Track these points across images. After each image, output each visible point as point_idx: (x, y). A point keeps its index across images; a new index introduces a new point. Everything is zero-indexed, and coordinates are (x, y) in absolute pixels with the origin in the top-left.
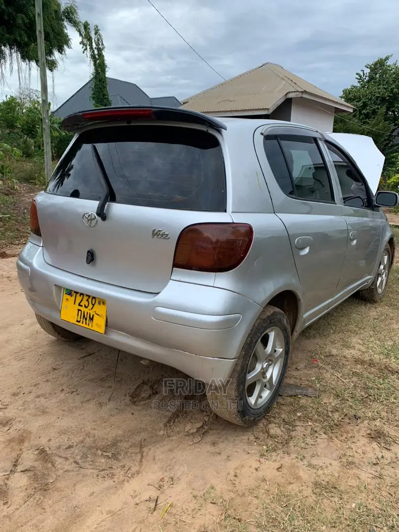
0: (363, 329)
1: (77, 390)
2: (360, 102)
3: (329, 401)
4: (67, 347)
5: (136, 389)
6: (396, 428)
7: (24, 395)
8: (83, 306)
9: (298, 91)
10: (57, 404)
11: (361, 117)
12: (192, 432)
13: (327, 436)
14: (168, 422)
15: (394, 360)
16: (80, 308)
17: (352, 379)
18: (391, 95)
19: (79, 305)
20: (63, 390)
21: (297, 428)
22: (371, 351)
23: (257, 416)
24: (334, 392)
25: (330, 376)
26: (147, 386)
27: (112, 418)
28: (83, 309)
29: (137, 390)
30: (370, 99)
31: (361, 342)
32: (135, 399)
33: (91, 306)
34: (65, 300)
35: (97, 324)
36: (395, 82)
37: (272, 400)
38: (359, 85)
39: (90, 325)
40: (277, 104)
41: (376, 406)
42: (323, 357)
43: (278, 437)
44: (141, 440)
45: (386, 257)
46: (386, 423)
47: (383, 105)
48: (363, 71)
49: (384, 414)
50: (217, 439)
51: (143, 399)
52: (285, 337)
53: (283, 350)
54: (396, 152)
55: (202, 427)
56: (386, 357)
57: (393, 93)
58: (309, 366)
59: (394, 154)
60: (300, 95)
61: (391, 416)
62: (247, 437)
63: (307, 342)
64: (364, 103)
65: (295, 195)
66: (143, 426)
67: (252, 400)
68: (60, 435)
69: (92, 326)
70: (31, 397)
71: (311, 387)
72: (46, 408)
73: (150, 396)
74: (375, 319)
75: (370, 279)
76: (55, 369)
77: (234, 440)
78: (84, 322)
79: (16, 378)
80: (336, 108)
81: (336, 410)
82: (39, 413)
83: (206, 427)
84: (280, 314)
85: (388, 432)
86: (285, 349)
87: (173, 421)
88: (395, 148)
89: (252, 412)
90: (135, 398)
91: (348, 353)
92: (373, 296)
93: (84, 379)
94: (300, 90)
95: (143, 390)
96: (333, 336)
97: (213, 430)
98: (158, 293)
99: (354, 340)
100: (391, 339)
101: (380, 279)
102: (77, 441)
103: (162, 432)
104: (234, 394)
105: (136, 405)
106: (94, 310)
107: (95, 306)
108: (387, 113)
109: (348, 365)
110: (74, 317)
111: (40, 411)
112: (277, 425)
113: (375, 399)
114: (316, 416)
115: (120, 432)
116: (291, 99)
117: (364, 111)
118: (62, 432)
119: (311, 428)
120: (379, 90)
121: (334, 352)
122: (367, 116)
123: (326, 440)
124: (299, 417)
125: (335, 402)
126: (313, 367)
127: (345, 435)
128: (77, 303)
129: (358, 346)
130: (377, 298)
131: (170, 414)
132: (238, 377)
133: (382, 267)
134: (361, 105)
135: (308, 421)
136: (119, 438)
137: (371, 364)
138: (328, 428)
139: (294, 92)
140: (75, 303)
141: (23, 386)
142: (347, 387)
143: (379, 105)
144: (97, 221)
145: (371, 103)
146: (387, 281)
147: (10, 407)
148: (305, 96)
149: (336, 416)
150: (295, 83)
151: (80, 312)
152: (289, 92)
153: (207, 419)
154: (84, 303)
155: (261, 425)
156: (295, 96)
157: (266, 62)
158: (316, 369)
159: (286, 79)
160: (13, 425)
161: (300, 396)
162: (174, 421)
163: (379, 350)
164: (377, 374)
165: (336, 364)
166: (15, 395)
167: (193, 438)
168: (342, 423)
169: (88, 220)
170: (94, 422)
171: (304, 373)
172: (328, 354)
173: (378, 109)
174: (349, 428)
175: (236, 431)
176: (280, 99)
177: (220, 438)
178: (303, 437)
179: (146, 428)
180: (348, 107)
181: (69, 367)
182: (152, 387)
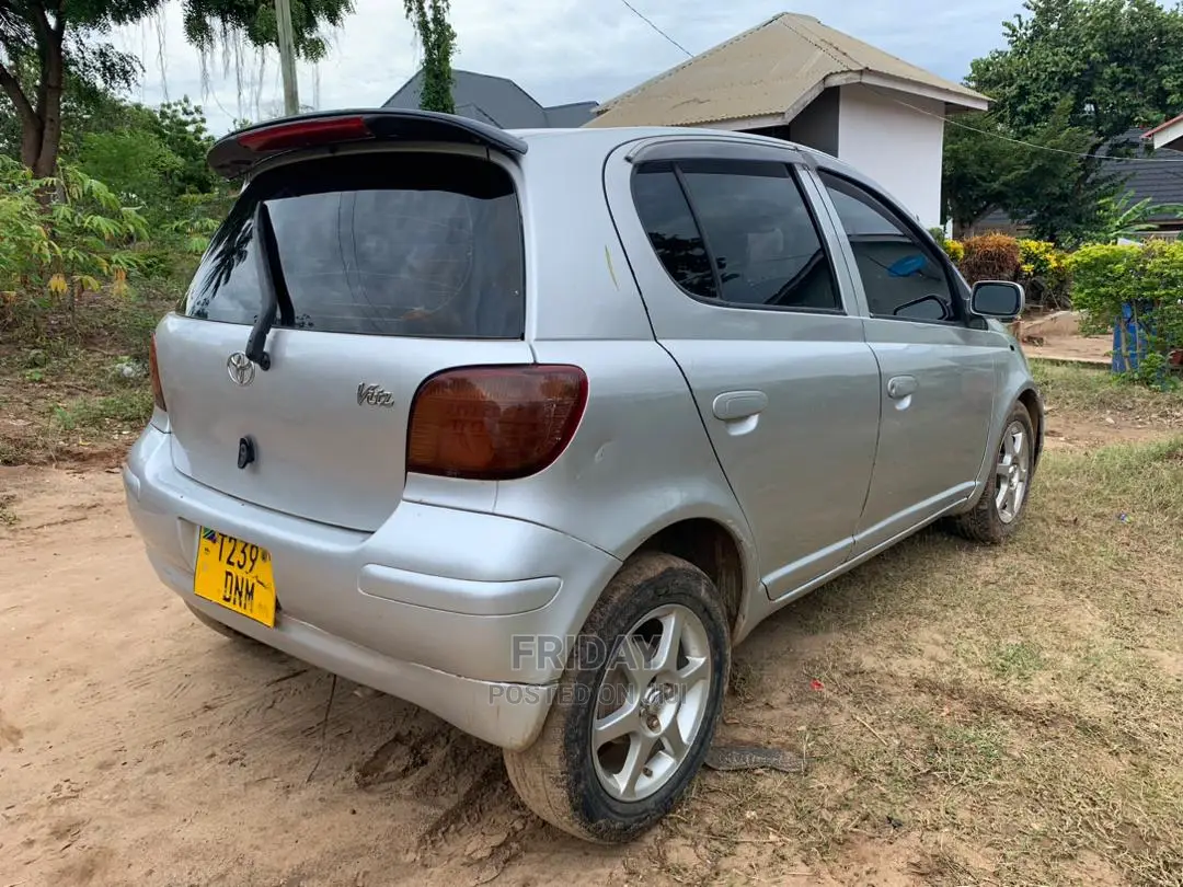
0: (953, 607)
1: (245, 755)
2: (1014, 87)
3: (830, 782)
4: (249, 656)
5: (377, 753)
6: (989, 849)
7: (126, 766)
8: (236, 564)
9: (851, 71)
10: (190, 788)
11: (1016, 121)
12: (479, 856)
13: (808, 868)
14: (430, 833)
15: (1016, 683)
16: (229, 568)
17: (898, 730)
18: (1086, 67)
19: (229, 562)
20: (213, 755)
21: (740, 849)
22: (961, 660)
23: (633, 819)
24: (848, 761)
25: (845, 722)
26: (403, 748)
27: (305, 822)
28: (234, 570)
29: (379, 756)
30: (1036, 80)
31: (941, 639)
32: (368, 779)
33: (249, 564)
34: (202, 550)
35: (260, 605)
36: (1092, 37)
37: (680, 780)
38: (1010, 48)
39: (248, 607)
40: (802, 102)
41: (946, 797)
42: (836, 676)
43: (685, 870)
44: (358, 874)
45: (1020, 436)
46: (966, 837)
47: (1067, 91)
48: (1019, 16)
49: (963, 814)
50: (536, 875)
51: (388, 778)
52: (708, 630)
53: (707, 660)
54: (1107, 195)
55: (504, 844)
56: (998, 676)
57: (1089, 63)
58: (799, 700)
59: (1101, 201)
60: (856, 79)
61: (979, 820)
62: (608, 871)
63: (807, 640)
64: (1021, 87)
65: (721, 298)
66: (370, 840)
67: (620, 782)
68: (177, 861)
69: (251, 610)
70: (138, 771)
71: (791, 748)
72: (164, 798)
73: (407, 769)
74: (986, 583)
75: (971, 489)
76: (208, 708)
77: (578, 876)
78: (238, 601)
79: (117, 728)
80: (947, 103)
81: (844, 804)
82: (145, 810)
83: (515, 845)
84: (687, 573)
85: (965, 860)
86: (712, 656)
87: (443, 829)
88: (1101, 187)
89: (618, 810)
90: (368, 776)
91: (901, 666)
92: (987, 529)
93: (267, 731)
94: (855, 68)
95: (394, 756)
96: (874, 628)
97: (532, 851)
98: (373, 533)
99: (925, 634)
100: (1019, 631)
101: (1004, 487)
102: (210, 876)
103: (411, 856)
104: (557, 766)
105: (370, 792)
106: (253, 574)
107: (257, 563)
108: (1078, 108)
109: (897, 694)
110: (219, 591)
111: (147, 805)
112: (689, 842)
113: (947, 777)
114: (792, 821)
115: (314, 855)
116: (837, 88)
117: (1022, 107)
118: (183, 854)
119: (773, 848)
120: (1056, 58)
121: (868, 663)
122: (1030, 117)
123: (804, 880)
124: (749, 822)
125: (844, 785)
126: (810, 699)
127: (855, 867)
128: (224, 559)
129: (930, 649)
130: (999, 533)
131: (441, 812)
132: (567, 725)
133: (1008, 459)
134: (1014, 93)
135: (768, 832)
136: (305, 870)
137: (955, 691)
138: (814, 849)
139: (843, 72)
140: (220, 559)
141: (127, 746)
142: (882, 748)
143: (1057, 90)
144: (253, 373)
145: (1038, 88)
146: (1026, 493)
147: (85, 795)
148: (867, 80)
149: (843, 818)
150: (845, 54)
151: (229, 577)
152: (831, 74)
153: (518, 825)
154: (238, 557)
155: (649, 840)
156: (844, 82)
157: (780, 12)
158: (815, 705)
159: (825, 47)
160: (79, 837)
161: (760, 771)
162: (447, 830)
163: (982, 657)
164: (963, 717)
165: (866, 691)
166: (105, 766)
167: (480, 871)
168: (853, 837)
169: (238, 370)
170: (261, 829)
171: (783, 715)
172: (853, 668)
173: (1055, 99)
174: (869, 847)
175: (587, 854)
176: (810, 91)
177: (544, 873)
178: (750, 871)
179: (376, 847)
180: (978, 99)
181: (242, 702)
182: (415, 750)
